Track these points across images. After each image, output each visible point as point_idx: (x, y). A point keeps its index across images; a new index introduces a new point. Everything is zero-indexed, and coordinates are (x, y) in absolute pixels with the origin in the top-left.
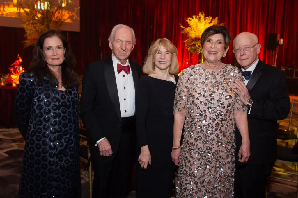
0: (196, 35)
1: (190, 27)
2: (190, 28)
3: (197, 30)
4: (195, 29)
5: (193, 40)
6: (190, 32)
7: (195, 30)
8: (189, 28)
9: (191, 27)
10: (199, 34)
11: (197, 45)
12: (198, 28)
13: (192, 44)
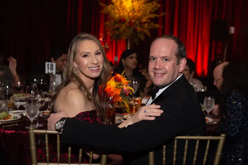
0: (120, 16)
1: (112, 4)
2: (113, 7)
3: (122, 8)
4: (119, 7)
5: (116, 22)
6: (113, 11)
7: (119, 9)
8: (111, 7)
9: (114, 5)
10: (124, 14)
11: (121, 29)
12: (123, 6)
13: (115, 27)
